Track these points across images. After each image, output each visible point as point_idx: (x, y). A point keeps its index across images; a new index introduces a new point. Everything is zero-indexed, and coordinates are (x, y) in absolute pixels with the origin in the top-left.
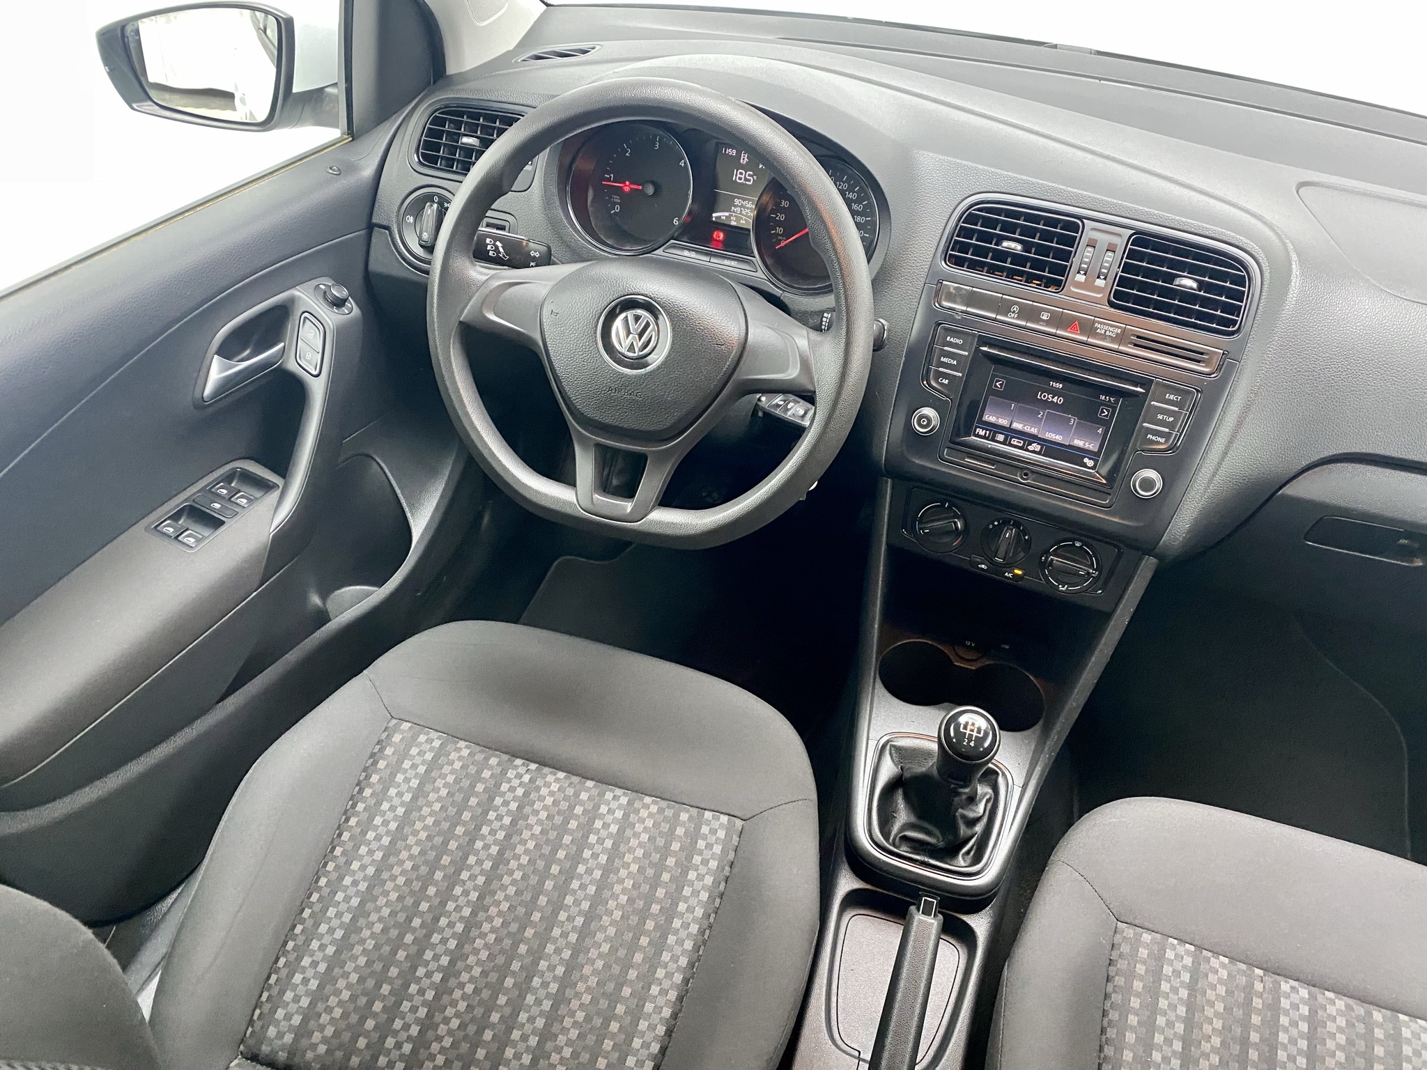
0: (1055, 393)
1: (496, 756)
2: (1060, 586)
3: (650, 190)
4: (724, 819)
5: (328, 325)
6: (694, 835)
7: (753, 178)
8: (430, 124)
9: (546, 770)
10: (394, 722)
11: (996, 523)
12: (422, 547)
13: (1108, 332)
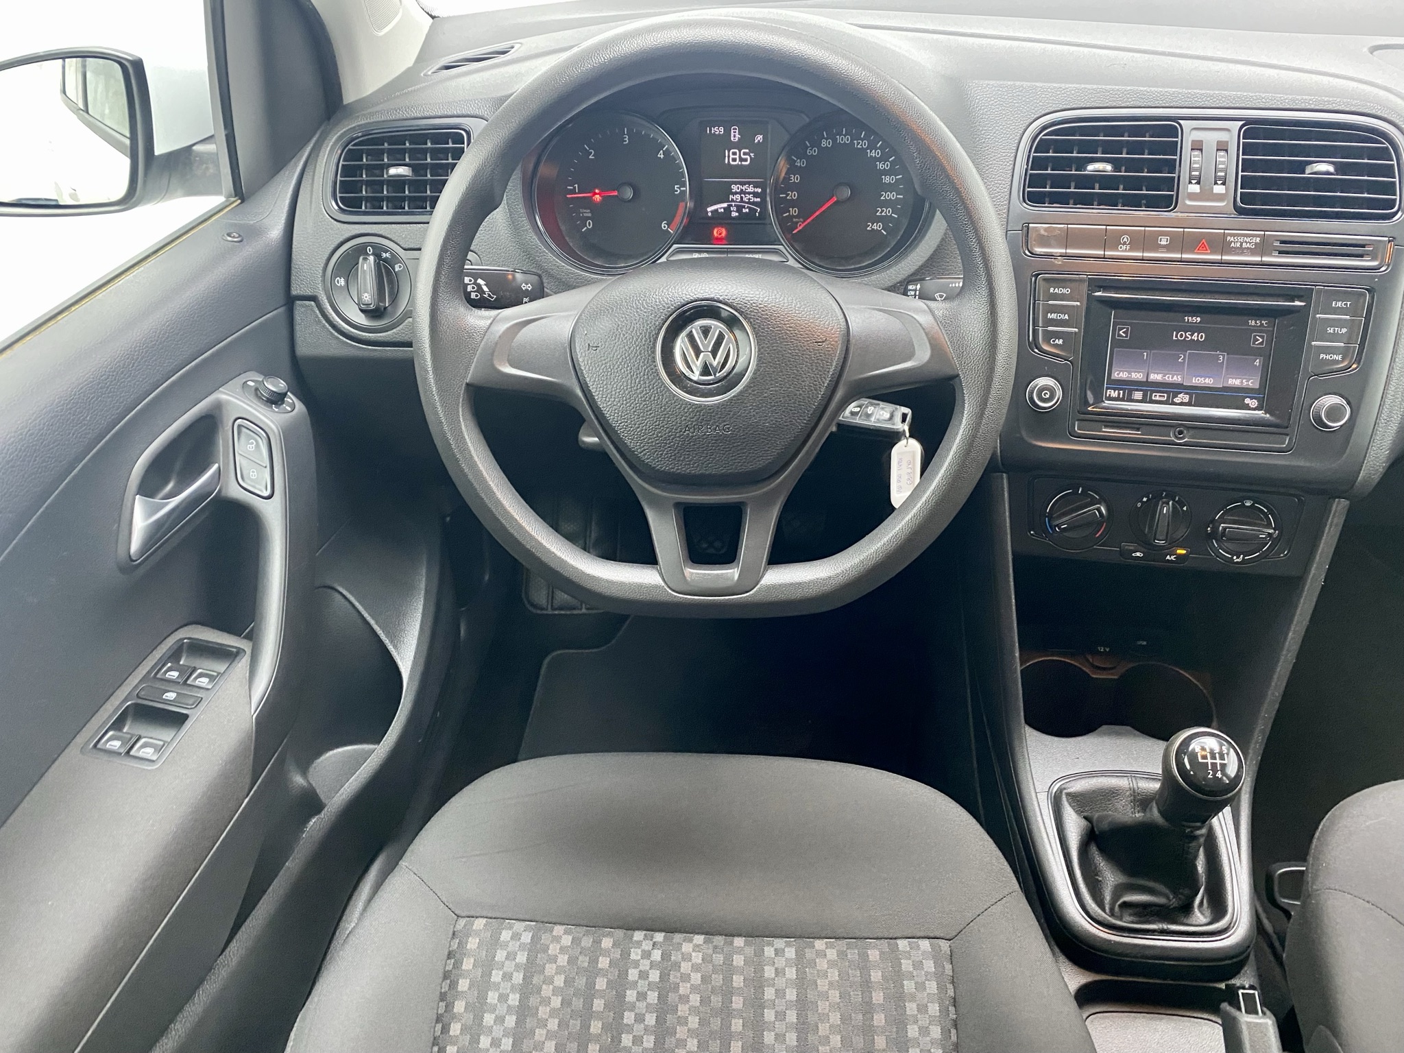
0: (1193, 329)
1: (609, 935)
2: (1235, 558)
3: (629, 194)
4: (925, 945)
5: (272, 429)
6: (896, 976)
7: (750, 156)
8: (344, 161)
9: (678, 937)
10: (462, 922)
11: (1145, 499)
12: (416, 684)
13: (1244, 245)
